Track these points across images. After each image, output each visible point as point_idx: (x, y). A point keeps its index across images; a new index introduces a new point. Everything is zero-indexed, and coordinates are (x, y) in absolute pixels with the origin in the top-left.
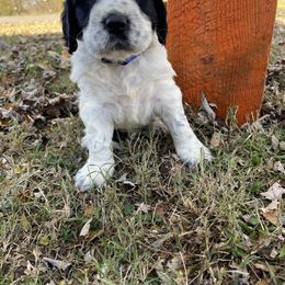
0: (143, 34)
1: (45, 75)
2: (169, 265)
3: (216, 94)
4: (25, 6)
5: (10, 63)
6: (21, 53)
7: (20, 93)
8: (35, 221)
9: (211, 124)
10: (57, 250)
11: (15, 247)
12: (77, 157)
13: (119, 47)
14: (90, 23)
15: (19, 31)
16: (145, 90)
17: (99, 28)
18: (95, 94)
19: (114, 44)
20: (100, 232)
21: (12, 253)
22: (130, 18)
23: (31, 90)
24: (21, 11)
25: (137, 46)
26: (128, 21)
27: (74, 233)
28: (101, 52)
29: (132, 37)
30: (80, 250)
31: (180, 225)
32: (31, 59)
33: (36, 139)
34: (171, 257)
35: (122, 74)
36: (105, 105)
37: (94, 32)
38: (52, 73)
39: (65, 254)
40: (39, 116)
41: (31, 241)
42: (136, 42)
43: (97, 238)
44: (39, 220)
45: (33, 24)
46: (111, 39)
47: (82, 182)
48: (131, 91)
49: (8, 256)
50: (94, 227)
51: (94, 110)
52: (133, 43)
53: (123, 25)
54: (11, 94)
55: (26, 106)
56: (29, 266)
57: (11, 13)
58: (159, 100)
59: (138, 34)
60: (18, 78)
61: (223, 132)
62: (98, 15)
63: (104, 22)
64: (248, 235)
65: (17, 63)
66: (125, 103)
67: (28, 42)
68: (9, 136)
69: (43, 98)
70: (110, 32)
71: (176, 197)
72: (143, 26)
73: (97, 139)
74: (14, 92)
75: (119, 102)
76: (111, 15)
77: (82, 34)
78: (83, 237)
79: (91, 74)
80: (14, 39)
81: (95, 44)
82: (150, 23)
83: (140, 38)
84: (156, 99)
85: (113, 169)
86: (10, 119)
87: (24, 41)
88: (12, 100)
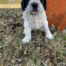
0: (41, 8)
1: (14, 17)
2: (45, 62)
3: (55, 24)
4: (9, 2)
5: (6, 14)
6: (8, 12)
7: (8, 21)
8: (13, 50)
9: (54, 30)
10: (18, 57)
11: (8, 56)
12: (22, 36)
13: (35, 11)
14: (28, 5)
15: (7, 7)
16: (40, 21)
17: (31, 6)
18: (28, 21)
19: (34, 10)
20: (29, 53)
21: (7, 57)
22: (38, 4)
23: (11, 20)
24: (8, 3)
25: (39, 11)
26: (38, 5)
27: (22, 53)
28: (31, 12)
29: (38, 8)
30: (24, 57)
31: (48, 53)
32: (11, 13)
33: (12, 31)
34: (46, 60)
35: (35, 17)
36: (30, 24)
37: (29, 7)
38: (16, 17)
39: (20, 58)
40: (13, 26)
41: (12, 54)
42: (39, 10)
43: (28, 55)
44: (14, 50)
45: (11, 6)
46: (33, 9)
47: (24, 42)
48: (37, 21)
49: (6, 58)
50: (27, 52)
51: (28, 25)
52: (38, 10)
53: (36, 6)
54: (6, 21)
55: (10, 24)
56: (12, 60)
57: (5, 3)
58: (43, 24)
59: (40, 8)
60: (8, 18)
61: (57, 32)
62: (31, 3)
63: (32, 4)
64: (64, 56)
65: (7, 14)
66: (35, 24)
67: (10, 10)
68: (6, 30)
69: (14, 22)
70: (33, 7)
71: (46, 46)
72: (41, 6)
73: (28, 32)
74: (7, 21)
75: (34, 24)
76: (34, 3)
77: (26, 7)
78: (25, 54)
79: (28, 16)
80: (6, 9)
81: (29, 10)
82: (42, 5)
83: (40, 9)
84: (42, 23)
85: (31, 39)
86: (6, 26)
87: (9, 9)
88: (6, 22)
